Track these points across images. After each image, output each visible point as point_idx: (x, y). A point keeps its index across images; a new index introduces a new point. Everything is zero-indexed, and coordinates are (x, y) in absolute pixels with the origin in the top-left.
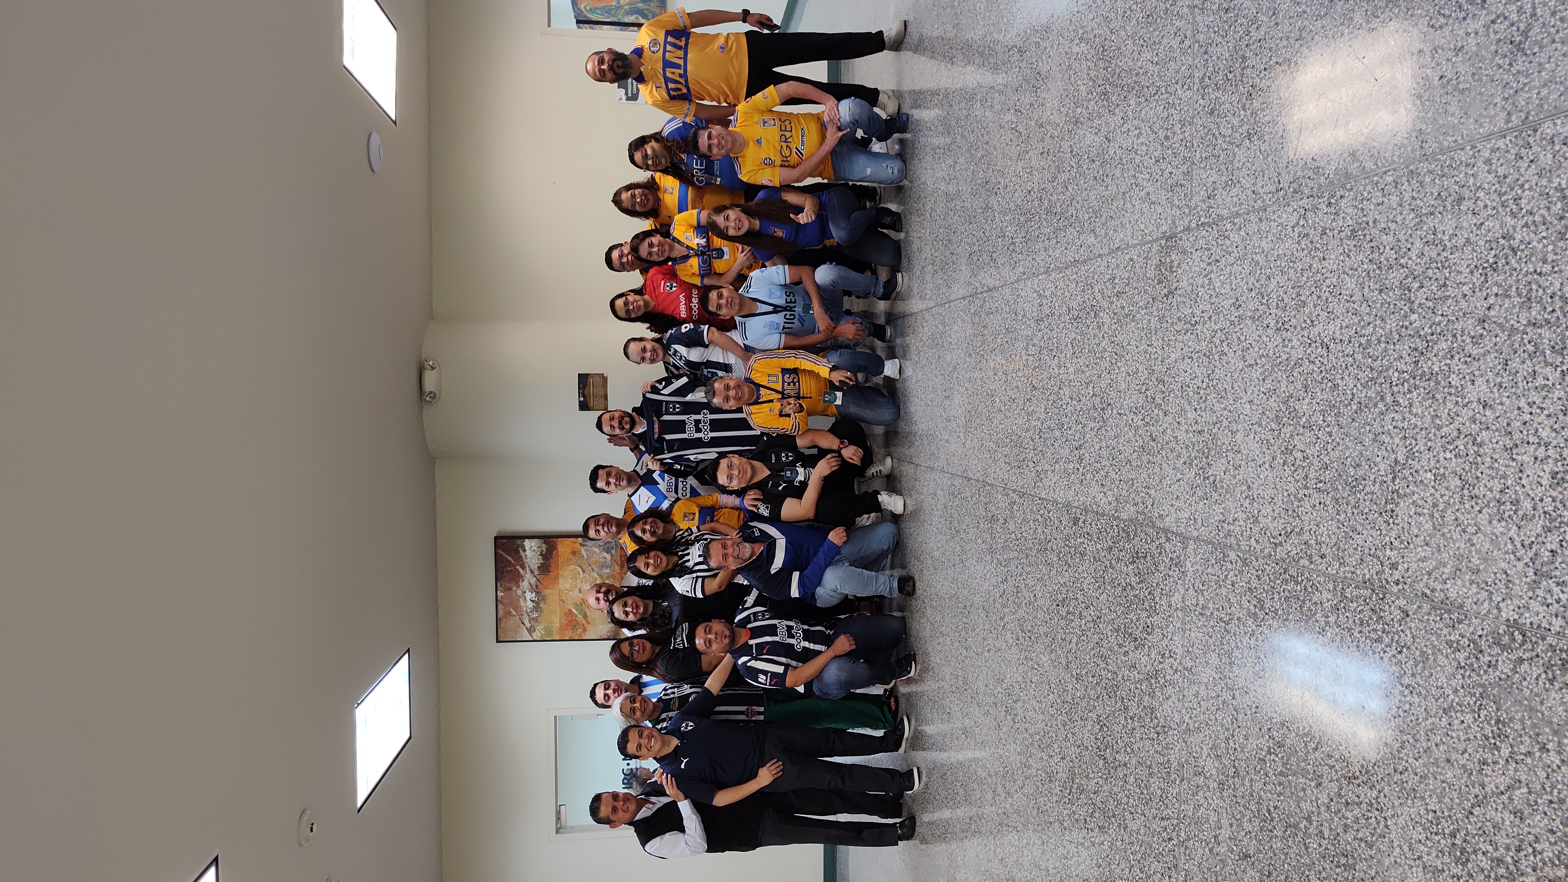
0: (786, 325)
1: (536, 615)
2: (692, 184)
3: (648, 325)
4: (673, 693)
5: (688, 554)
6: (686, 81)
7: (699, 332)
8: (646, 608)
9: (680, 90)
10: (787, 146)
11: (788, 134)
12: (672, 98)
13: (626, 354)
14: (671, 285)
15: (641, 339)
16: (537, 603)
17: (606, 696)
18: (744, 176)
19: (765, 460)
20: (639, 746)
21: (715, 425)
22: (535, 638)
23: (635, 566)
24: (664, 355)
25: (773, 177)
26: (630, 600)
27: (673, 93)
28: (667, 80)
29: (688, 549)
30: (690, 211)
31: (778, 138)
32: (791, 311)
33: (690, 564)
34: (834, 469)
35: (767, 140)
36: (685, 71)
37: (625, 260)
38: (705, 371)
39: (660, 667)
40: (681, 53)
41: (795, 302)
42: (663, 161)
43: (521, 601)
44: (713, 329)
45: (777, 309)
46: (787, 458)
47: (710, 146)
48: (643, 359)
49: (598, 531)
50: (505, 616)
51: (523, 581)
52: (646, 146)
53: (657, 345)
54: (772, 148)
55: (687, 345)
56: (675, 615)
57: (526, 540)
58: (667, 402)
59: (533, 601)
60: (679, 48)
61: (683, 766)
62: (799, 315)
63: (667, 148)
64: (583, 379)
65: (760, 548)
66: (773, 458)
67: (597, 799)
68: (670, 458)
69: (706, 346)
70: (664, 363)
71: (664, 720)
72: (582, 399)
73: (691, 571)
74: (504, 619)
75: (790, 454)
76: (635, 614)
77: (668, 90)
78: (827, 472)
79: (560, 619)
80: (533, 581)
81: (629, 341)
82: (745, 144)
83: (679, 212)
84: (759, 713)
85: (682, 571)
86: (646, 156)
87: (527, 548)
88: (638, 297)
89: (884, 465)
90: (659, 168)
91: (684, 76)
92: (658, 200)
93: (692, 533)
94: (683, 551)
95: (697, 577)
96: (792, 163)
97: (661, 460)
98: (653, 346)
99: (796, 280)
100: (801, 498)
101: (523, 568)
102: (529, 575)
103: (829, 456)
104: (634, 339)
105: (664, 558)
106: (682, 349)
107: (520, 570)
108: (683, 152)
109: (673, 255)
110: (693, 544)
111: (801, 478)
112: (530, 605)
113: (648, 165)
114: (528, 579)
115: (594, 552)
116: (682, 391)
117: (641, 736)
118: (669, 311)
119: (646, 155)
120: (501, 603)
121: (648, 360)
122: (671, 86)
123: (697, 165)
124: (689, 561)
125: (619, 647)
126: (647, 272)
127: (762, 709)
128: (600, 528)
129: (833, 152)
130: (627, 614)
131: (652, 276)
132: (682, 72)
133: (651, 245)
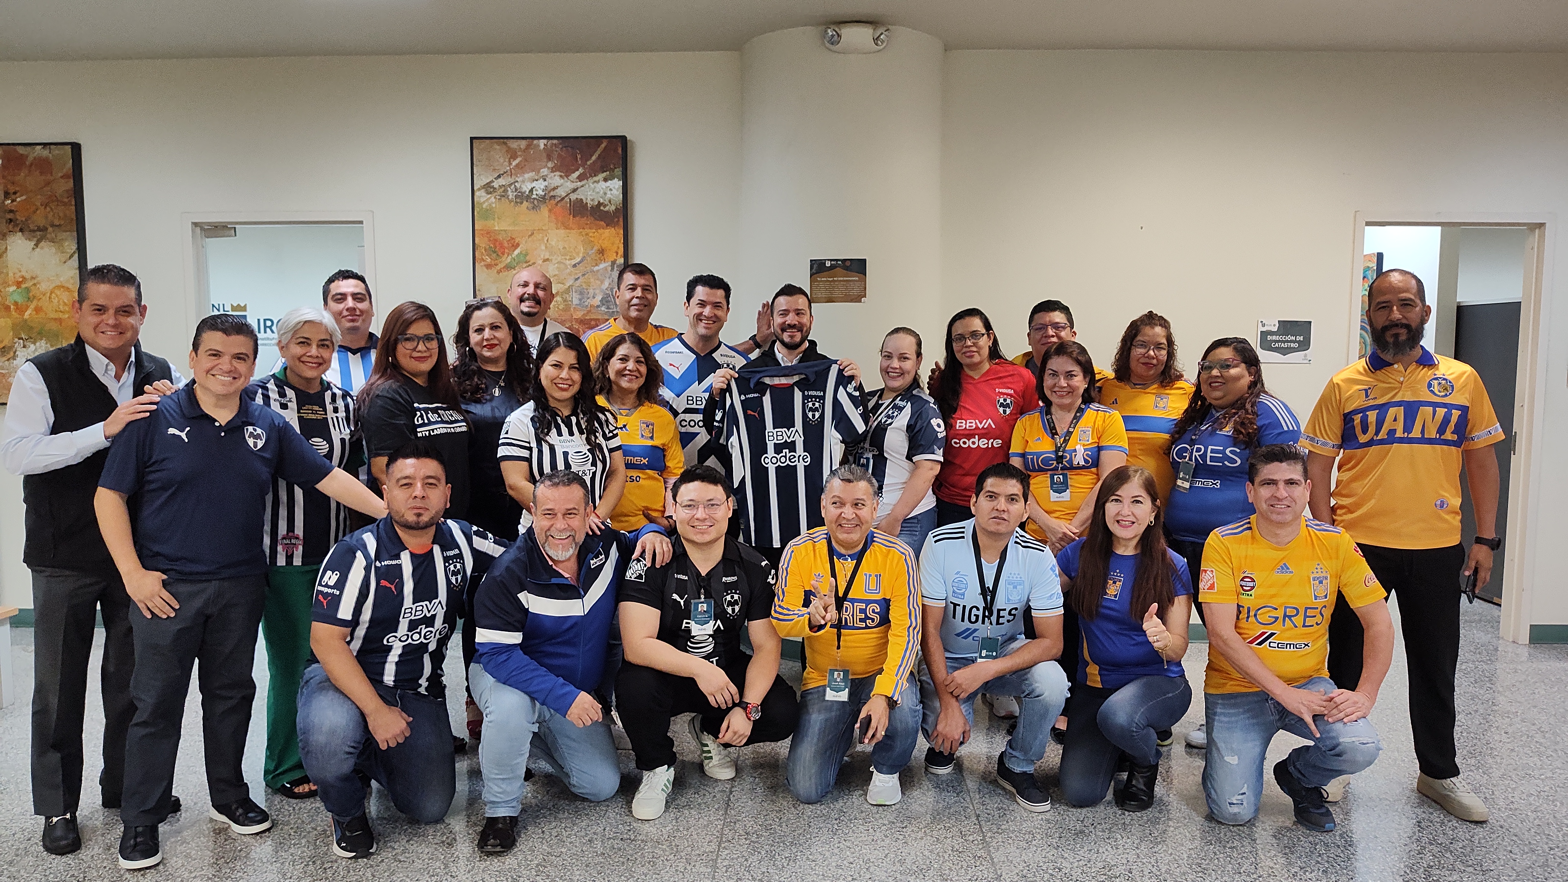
0: (959, 610)
1: (511, 195)
2: (1174, 441)
3: (943, 366)
4: (336, 410)
5: (571, 433)
6: (1382, 442)
7: (932, 445)
8: (489, 360)
9: (1365, 430)
10: (1277, 618)
11: (1299, 620)
12: (1347, 418)
13: (897, 331)
14: (1008, 406)
15: (919, 354)
16: (528, 198)
17: (342, 297)
18: (1214, 539)
19: (728, 563)
20: (217, 354)
21: (787, 475)
22: (477, 194)
23: (558, 345)
24: (893, 390)
25: (1220, 592)
26: (504, 335)
27: (1357, 419)
28: (1383, 408)
29: (581, 432)
30: (1125, 435)
31: (1294, 602)
32: (984, 616)
33: (553, 437)
34: (711, 699)
35: (1286, 584)
36: (1401, 440)
37: (1051, 332)
38: (870, 456)
39: (385, 385)
40: (1432, 433)
41: (998, 623)
42: (1218, 394)
43: (532, 174)
44: (938, 468)
45: (989, 594)
46: (730, 604)
47: (1273, 482)
48: (889, 356)
49: (633, 288)
50: (509, 150)
51: (561, 176)
52: (1243, 365)
53: (909, 379)
54: (1273, 591)
55: (910, 428)
56: (480, 410)
57: (621, 182)
58: (823, 398)
59: (531, 191)
60: (1441, 430)
61: (172, 431)
62: (976, 630)
63: (1238, 404)
64: (858, 267)
65: (567, 572)
66: (730, 579)
67: (126, 278)
68: (732, 404)
69: (909, 457)
70: (882, 390)
71: (282, 394)
72: (828, 264)
73: (539, 441)
74: (504, 149)
75: (737, 608)
76: (479, 344)
77: (1363, 410)
78: (704, 686)
79: (505, 231)
80: (561, 192)
81: (917, 336)
82: (1280, 545)
83: (1124, 418)
84: (290, 558)
85: (541, 423)
86: (1226, 365)
87: (609, 183)
88: (986, 351)
89: (721, 766)
90: (1204, 387)
91: (1391, 438)
92: (1144, 384)
93: (607, 439)
94: (578, 424)
95: (530, 449)
96: (1243, 623)
97: (729, 389)
98: (908, 373)
99: (1038, 628)
100: (659, 637)
101: (580, 178)
102: (570, 185)
103: (733, 689)
104: (919, 344)
105: (567, 395)
106: (903, 419)
107: (577, 174)
108: (1236, 430)
109: (1054, 409)
110: (588, 440)
111: (696, 630)
112: (526, 189)
113: (1210, 368)
114: (563, 185)
115: (602, 282)
116: (841, 421)
117: (239, 357)
118: (965, 401)
119: (1228, 367)
120: (528, 147)
121: (886, 363)
122: (1372, 416)
123: (1212, 451)
124: (560, 434)
125: (422, 318)
126: (1027, 366)
127: (297, 561)
128: (639, 292)
129: (1264, 697)
130: (480, 330)
131: (1021, 375)
132: (1399, 434)
133: (1069, 375)
